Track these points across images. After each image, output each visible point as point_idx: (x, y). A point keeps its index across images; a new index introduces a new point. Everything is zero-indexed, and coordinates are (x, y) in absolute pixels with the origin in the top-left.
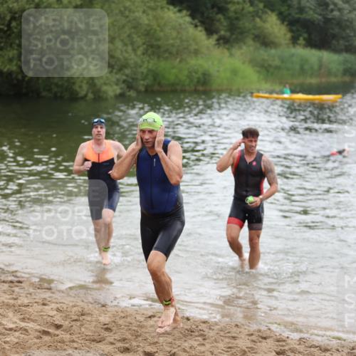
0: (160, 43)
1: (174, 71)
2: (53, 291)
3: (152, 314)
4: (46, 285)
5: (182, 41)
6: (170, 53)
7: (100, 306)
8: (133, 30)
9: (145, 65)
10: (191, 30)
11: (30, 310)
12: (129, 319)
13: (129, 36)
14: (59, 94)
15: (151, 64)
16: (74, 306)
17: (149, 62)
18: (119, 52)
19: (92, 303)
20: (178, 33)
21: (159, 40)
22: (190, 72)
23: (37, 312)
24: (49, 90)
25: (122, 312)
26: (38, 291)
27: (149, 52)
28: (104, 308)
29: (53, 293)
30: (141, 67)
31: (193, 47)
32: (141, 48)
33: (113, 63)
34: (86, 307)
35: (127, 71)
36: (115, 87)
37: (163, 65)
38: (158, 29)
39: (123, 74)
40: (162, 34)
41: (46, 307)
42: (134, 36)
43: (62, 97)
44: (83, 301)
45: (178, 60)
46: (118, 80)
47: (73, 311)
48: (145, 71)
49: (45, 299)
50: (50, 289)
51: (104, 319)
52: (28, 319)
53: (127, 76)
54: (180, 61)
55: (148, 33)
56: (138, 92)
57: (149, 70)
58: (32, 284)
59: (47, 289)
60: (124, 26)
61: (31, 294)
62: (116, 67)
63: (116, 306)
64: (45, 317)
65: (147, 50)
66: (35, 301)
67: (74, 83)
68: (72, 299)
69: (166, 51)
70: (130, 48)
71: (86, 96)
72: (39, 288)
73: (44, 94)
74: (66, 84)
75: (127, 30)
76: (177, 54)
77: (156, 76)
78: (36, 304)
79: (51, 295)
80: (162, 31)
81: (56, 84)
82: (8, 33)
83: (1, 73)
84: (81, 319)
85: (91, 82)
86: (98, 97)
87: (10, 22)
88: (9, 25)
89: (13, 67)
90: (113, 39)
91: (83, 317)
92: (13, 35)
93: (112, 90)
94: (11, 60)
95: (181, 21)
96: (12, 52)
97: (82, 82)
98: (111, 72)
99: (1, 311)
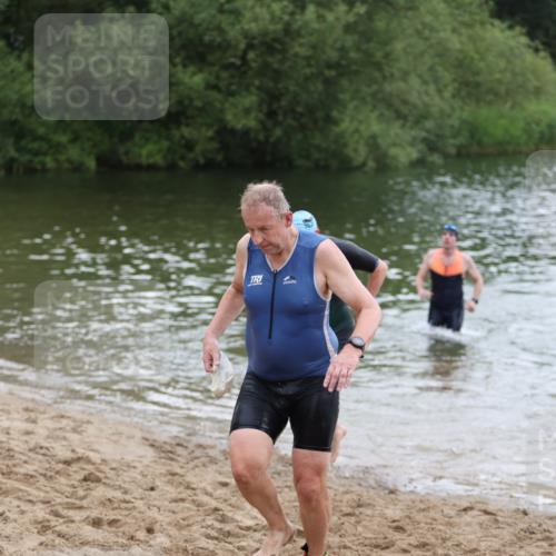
0: (479, 79)
1: (503, 122)
3: (468, 505)
5: (514, 74)
6: (496, 94)
7: (386, 491)
8: (437, 60)
9: (457, 113)
10: (529, 56)
12: (432, 514)
13: (431, 69)
14: (322, 163)
15: (465, 112)
17: (462, 109)
19: (373, 488)
20: (509, 62)
21: (478, 73)
22: (528, 124)
23: (289, 501)
24: (308, 157)
25: (421, 501)
27: (463, 93)
28: (393, 496)
30: (449, 116)
31: (533, 83)
32: (450, 88)
33: (407, 112)
34: (365, 494)
35: (429, 124)
36: (409, 149)
37: (485, 114)
38: (476, 56)
39: (422, 129)
40: (482, 65)
42: (440, 69)
43: (326, 168)
44: (360, 485)
45: (509, 104)
46: (414, 139)
47: (345, 500)
48: (456, 123)
51: (393, 512)
53: (428, 131)
54: (513, 107)
55: (461, 63)
56: (446, 156)
57: (464, 122)
58: (282, 459)
60: (422, 54)
61: (279, 474)
62: (410, 118)
63: (412, 492)
65: (459, 90)
67: (345, 145)
69: (490, 91)
70: (432, 88)
71: (364, 164)
73: (300, 162)
74: (333, 147)
75: (428, 60)
76: (507, 94)
77: (473, 130)
78: (286, 490)
80: (482, 59)
81: (318, 148)
82: (243, 69)
83: (233, 131)
84: (357, 512)
85: (373, 143)
86: (384, 166)
87: (245, 52)
88: (244, 58)
89: (251, 122)
90: (405, 75)
91: (361, 509)
92: (250, 73)
93: (404, 154)
94: (247, 111)
95: (512, 43)
96: (250, 100)
97: (357, 142)
98: (404, 126)
99: (233, 500)
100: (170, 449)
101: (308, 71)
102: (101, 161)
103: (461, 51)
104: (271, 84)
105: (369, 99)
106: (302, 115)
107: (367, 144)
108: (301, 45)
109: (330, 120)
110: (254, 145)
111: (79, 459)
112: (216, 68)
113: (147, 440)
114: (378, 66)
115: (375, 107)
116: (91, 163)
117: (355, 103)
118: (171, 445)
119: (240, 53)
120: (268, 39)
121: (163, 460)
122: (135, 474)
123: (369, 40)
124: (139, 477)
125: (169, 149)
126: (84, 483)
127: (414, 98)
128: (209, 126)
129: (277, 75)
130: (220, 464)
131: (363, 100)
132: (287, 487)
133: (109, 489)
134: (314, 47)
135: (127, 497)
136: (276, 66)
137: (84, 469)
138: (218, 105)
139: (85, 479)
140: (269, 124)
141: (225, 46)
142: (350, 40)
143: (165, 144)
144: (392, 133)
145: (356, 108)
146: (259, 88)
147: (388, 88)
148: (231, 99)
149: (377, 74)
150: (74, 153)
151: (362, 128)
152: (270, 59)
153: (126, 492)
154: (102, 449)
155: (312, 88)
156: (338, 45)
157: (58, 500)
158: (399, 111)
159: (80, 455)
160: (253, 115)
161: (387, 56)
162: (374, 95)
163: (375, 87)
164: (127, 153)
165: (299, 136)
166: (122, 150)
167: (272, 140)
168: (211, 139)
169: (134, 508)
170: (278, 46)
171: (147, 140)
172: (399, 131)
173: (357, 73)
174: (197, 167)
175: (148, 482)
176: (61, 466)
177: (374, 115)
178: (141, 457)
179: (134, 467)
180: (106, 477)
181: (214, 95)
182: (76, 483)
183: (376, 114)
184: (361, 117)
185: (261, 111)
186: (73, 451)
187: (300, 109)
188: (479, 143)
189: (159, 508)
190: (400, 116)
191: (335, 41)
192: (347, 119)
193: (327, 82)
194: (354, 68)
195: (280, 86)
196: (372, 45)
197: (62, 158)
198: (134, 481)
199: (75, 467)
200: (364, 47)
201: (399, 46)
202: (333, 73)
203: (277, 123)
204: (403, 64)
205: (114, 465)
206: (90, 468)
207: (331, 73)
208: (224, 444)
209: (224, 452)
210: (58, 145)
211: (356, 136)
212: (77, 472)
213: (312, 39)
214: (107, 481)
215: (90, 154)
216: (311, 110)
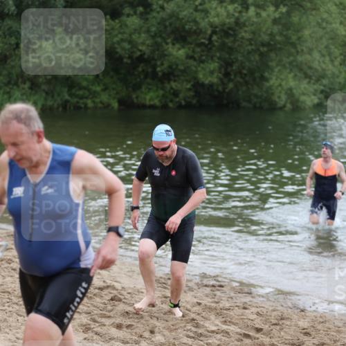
2: (253, 295)
4: (246, 290)
7: (299, 310)
8: (330, 41)
9: (343, 75)
11: (231, 313)
12: (328, 325)
13: (326, 47)
14: (258, 105)
16: (274, 310)
18: (317, 63)
19: (291, 308)
23: (238, 315)
24: (249, 101)
25: (321, 317)
26: (240, 295)
28: (303, 313)
29: (253, 297)
30: (338, 77)
32: (339, 59)
33: (311, 74)
34: (285, 311)
35: (325, 82)
36: (313, 97)
39: (320, 85)
41: (247, 311)
42: (332, 47)
43: (261, 108)
44: (282, 306)
46: (316, 90)
47: (273, 315)
48: (342, 81)
49: (246, 303)
50: (250, 293)
51: (303, 324)
52: (230, 322)
53: (324, 86)
58: (233, 289)
59: (248, 293)
60: (321, 38)
61: (232, 298)
62: (314, 78)
63: (314, 311)
64: (246, 321)
65: (344, 61)
66: (236, 304)
67: (273, 94)
68: (271, 304)
71: (284, 106)
72: (239, 293)
73: (244, 104)
74: (265, 95)
75: (325, 42)
78: (237, 308)
79: (251, 299)
81: (256, 96)
82: (209, 46)
83: (203, 85)
84: (281, 323)
85: (290, 92)
86: (297, 107)
87: (211, 36)
88: (210, 39)
89: (214, 79)
90: (310, 51)
91: (283, 321)
92: (214, 48)
93: (310, 100)
94: (212, 72)
96: (214, 65)
97: (280, 92)
98: (309, 82)
99: (204, 314)
100: (163, 281)
101: (250, 48)
102: (121, 102)
104: (227, 56)
105: (287, 65)
106: (245, 75)
107: (286, 93)
108: (246, 31)
109: (263, 78)
110: (216, 93)
111: (108, 287)
112: (193, 46)
114: (294, 45)
115: (291, 70)
116: (115, 105)
117: (279, 68)
118: (164, 279)
119: (207, 36)
120: (225, 28)
121: (160, 288)
123: (288, 29)
125: (163, 96)
126: (111, 302)
127: (316, 65)
128: (188, 81)
129: (231, 50)
130: (195, 291)
131: (284, 66)
132: (237, 306)
133: (126, 306)
134: (254, 33)
136: (230, 44)
137: (111, 293)
138: (194, 68)
139: (112, 299)
140: (225, 81)
141: (198, 32)
142: (276, 29)
143: (161, 92)
144: (302, 86)
145: (280, 70)
146: (219, 58)
147: (300, 58)
148: (202, 65)
149: (293, 50)
150: (104, 97)
151: (283, 83)
152: (227, 41)
154: (122, 281)
155: (252, 59)
156: (269, 32)
157: (95, 312)
158: (306, 73)
159: (108, 284)
160: (216, 75)
161: (299, 38)
162: (290, 63)
163: (291, 58)
164: (137, 98)
165: (244, 88)
166: (134, 96)
167: (227, 90)
168: (190, 89)
169: (142, 318)
170: (231, 32)
171: (150, 89)
172: (306, 86)
173: (280, 49)
174: (180, 107)
176: (97, 291)
177: (291, 76)
179: (142, 292)
180: (125, 298)
181: (191, 62)
182: (106, 302)
183: (292, 74)
184: (282, 77)
185: (220, 73)
186: (104, 282)
187: (245, 72)
189: (158, 319)
190: (307, 76)
191: (267, 30)
192: (274, 78)
193: (261, 54)
194: (279, 46)
195: (232, 57)
196: (290, 32)
197: (97, 100)
199: (106, 292)
200: (285, 33)
201: (307, 33)
202: (265, 49)
203: (230, 80)
204: (309, 44)
205: (130, 291)
206: (115, 292)
207: (264, 49)
208: (197, 280)
209: (197, 284)
210: (95, 92)
211: (280, 88)
212: (107, 295)
213: (253, 28)
214: (125, 301)
215: (114, 98)
216: (251, 72)
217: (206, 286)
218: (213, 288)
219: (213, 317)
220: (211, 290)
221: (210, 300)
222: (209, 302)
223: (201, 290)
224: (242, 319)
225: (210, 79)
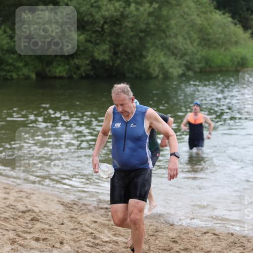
0: (209, 37)
1: (221, 57)
3: (206, 231)
5: (226, 35)
6: (218, 44)
7: (169, 225)
8: (190, 28)
9: (200, 53)
10: (232, 27)
12: (190, 235)
13: (188, 33)
14: (138, 76)
15: (204, 52)
16: (151, 225)
17: (202, 51)
18: (180, 44)
19: (163, 223)
20: (223, 29)
21: (208, 35)
22: (232, 58)
24: (132, 73)
25: (185, 229)
27: (202, 44)
28: (172, 227)
30: (196, 54)
31: (234, 39)
32: (197, 41)
33: (177, 52)
34: (159, 226)
35: (187, 58)
36: (178, 69)
37: (212, 53)
38: (208, 27)
39: (184, 60)
40: (211, 31)
42: (192, 32)
43: (140, 78)
44: (157, 222)
45: (223, 49)
46: (180, 64)
47: (150, 229)
48: (199, 57)
51: (172, 234)
52: (119, 234)
53: (187, 61)
54: (225, 50)
55: (201, 30)
56: (195, 72)
57: (203, 57)
60: (184, 26)
62: (179, 55)
63: (181, 225)
65: (200, 42)
67: (149, 67)
69: (215, 42)
70: (188, 41)
71: (158, 76)
73: (128, 75)
74: (144, 68)
75: (186, 29)
76: (223, 44)
77: (207, 61)
80: (211, 28)
81: (137, 68)
82: (102, 33)
83: (98, 61)
84: (156, 234)
85: (162, 66)
86: (167, 77)
87: (103, 25)
88: (102, 27)
89: (106, 57)
90: (176, 36)
91: (158, 233)
92: (106, 34)
93: (176, 71)
94: (104, 52)
95: (225, 21)
96: (105, 47)
97: (155, 66)
98: (175, 59)
99: (99, 229)
101: (132, 34)
102: (38, 74)
103: (201, 24)
104: (115, 40)
105: (159, 46)
106: (129, 53)
107: (159, 67)
108: (128, 22)
109: (142, 56)
110: (108, 67)
111: (29, 211)
112: (90, 33)
113: (60, 202)
114: (164, 32)
115: (162, 49)
116: (34, 76)
117: (153, 48)
118: (71, 204)
120: (113, 19)
121: (67, 211)
122: (54, 217)
123: (160, 20)
124: (56, 219)
125: (69, 69)
126: (31, 222)
127: (180, 46)
128: (87, 59)
129: (118, 35)
130: (93, 213)
131: (157, 47)
133: (42, 224)
134: (134, 23)
135: (51, 228)
136: (117, 31)
137: (31, 215)
138: (91, 49)
139: (32, 220)
140: (114, 58)
141: (94, 22)
142: (151, 20)
143: (67, 67)
144: (170, 62)
145: (154, 50)
146: (110, 41)
147: (168, 41)
148: (97, 47)
149: (163, 35)
150: (25, 71)
151: (157, 59)
152: (114, 28)
153: (50, 226)
154: (39, 206)
155: (134, 41)
156: (146, 22)
157: (20, 229)
158: (173, 51)
159: (29, 209)
160: (107, 54)
161: (168, 27)
162: (162, 45)
163: (162, 41)
164: (49, 71)
165: (128, 63)
166: (47, 70)
167: (116, 65)
168: (88, 65)
169: (55, 233)
170: (118, 22)
171: (59, 65)
172: (174, 61)
173: (154, 34)
174: (82, 78)
175: (61, 221)
176: (20, 214)
177: (162, 54)
178: (57, 209)
179: (54, 214)
180: (41, 219)
181: (89, 45)
182: (28, 222)
184: (156, 54)
185: (110, 52)
186: (26, 207)
187: (128, 51)
188: (210, 66)
189: (66, 233)
190: (173, 54)
191: (144, 20)
192: (150, 55)
193: (141, 39)
194: (153, 32)
195: (119, 40)
196: (161, 22)
197: (20, 73)
198: (54, 221)
199: (27, 214)
200: (157, 23)
201: (173, 22)
203: (118, 58)
204: (175, 31)
205: (45, 213)
206: (34, 214)
207: (142, 35)
208: (95, 204)
209: (95, 207)
210: (18, 67)
211: (154, 63)
212: (28, 217)
213: (134, 19)
214: (42, 221)
215: (32, 72)
216: (133, 51)
217: (101, 208)
218: (107, 210)
219: (106, 231)
220: (105, 212)
221: (104, 219)
222: (103, 220)
223: (98, 211)
224: (128, 232)
225: (103, 57)
